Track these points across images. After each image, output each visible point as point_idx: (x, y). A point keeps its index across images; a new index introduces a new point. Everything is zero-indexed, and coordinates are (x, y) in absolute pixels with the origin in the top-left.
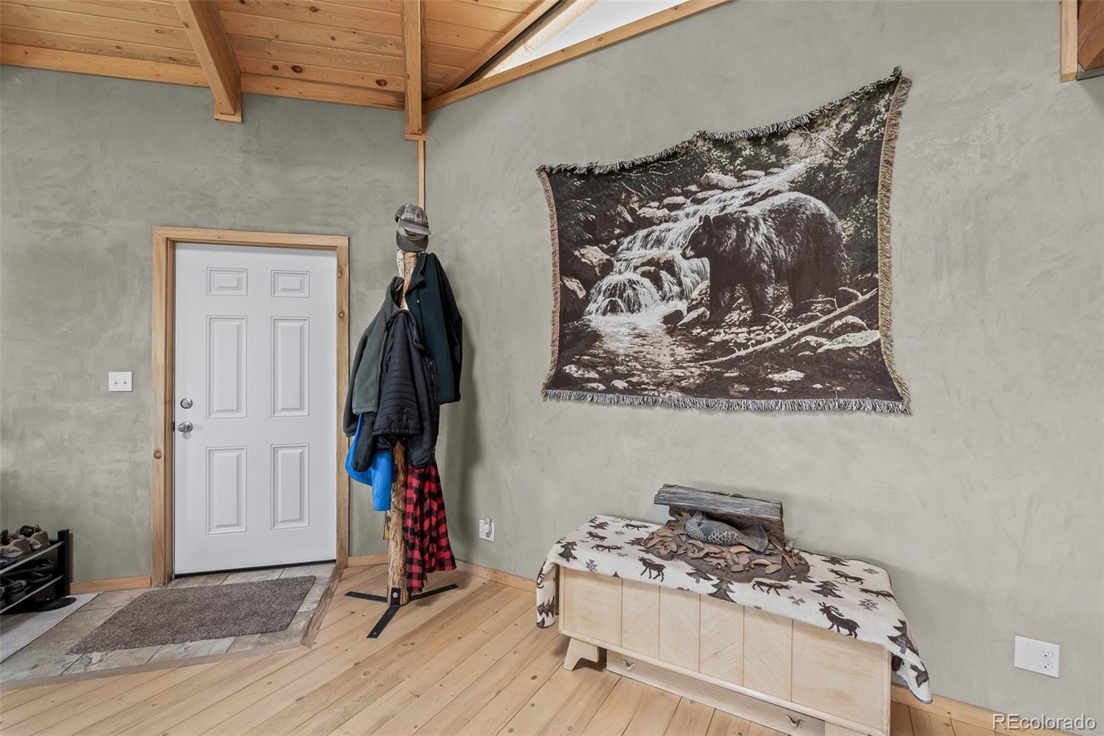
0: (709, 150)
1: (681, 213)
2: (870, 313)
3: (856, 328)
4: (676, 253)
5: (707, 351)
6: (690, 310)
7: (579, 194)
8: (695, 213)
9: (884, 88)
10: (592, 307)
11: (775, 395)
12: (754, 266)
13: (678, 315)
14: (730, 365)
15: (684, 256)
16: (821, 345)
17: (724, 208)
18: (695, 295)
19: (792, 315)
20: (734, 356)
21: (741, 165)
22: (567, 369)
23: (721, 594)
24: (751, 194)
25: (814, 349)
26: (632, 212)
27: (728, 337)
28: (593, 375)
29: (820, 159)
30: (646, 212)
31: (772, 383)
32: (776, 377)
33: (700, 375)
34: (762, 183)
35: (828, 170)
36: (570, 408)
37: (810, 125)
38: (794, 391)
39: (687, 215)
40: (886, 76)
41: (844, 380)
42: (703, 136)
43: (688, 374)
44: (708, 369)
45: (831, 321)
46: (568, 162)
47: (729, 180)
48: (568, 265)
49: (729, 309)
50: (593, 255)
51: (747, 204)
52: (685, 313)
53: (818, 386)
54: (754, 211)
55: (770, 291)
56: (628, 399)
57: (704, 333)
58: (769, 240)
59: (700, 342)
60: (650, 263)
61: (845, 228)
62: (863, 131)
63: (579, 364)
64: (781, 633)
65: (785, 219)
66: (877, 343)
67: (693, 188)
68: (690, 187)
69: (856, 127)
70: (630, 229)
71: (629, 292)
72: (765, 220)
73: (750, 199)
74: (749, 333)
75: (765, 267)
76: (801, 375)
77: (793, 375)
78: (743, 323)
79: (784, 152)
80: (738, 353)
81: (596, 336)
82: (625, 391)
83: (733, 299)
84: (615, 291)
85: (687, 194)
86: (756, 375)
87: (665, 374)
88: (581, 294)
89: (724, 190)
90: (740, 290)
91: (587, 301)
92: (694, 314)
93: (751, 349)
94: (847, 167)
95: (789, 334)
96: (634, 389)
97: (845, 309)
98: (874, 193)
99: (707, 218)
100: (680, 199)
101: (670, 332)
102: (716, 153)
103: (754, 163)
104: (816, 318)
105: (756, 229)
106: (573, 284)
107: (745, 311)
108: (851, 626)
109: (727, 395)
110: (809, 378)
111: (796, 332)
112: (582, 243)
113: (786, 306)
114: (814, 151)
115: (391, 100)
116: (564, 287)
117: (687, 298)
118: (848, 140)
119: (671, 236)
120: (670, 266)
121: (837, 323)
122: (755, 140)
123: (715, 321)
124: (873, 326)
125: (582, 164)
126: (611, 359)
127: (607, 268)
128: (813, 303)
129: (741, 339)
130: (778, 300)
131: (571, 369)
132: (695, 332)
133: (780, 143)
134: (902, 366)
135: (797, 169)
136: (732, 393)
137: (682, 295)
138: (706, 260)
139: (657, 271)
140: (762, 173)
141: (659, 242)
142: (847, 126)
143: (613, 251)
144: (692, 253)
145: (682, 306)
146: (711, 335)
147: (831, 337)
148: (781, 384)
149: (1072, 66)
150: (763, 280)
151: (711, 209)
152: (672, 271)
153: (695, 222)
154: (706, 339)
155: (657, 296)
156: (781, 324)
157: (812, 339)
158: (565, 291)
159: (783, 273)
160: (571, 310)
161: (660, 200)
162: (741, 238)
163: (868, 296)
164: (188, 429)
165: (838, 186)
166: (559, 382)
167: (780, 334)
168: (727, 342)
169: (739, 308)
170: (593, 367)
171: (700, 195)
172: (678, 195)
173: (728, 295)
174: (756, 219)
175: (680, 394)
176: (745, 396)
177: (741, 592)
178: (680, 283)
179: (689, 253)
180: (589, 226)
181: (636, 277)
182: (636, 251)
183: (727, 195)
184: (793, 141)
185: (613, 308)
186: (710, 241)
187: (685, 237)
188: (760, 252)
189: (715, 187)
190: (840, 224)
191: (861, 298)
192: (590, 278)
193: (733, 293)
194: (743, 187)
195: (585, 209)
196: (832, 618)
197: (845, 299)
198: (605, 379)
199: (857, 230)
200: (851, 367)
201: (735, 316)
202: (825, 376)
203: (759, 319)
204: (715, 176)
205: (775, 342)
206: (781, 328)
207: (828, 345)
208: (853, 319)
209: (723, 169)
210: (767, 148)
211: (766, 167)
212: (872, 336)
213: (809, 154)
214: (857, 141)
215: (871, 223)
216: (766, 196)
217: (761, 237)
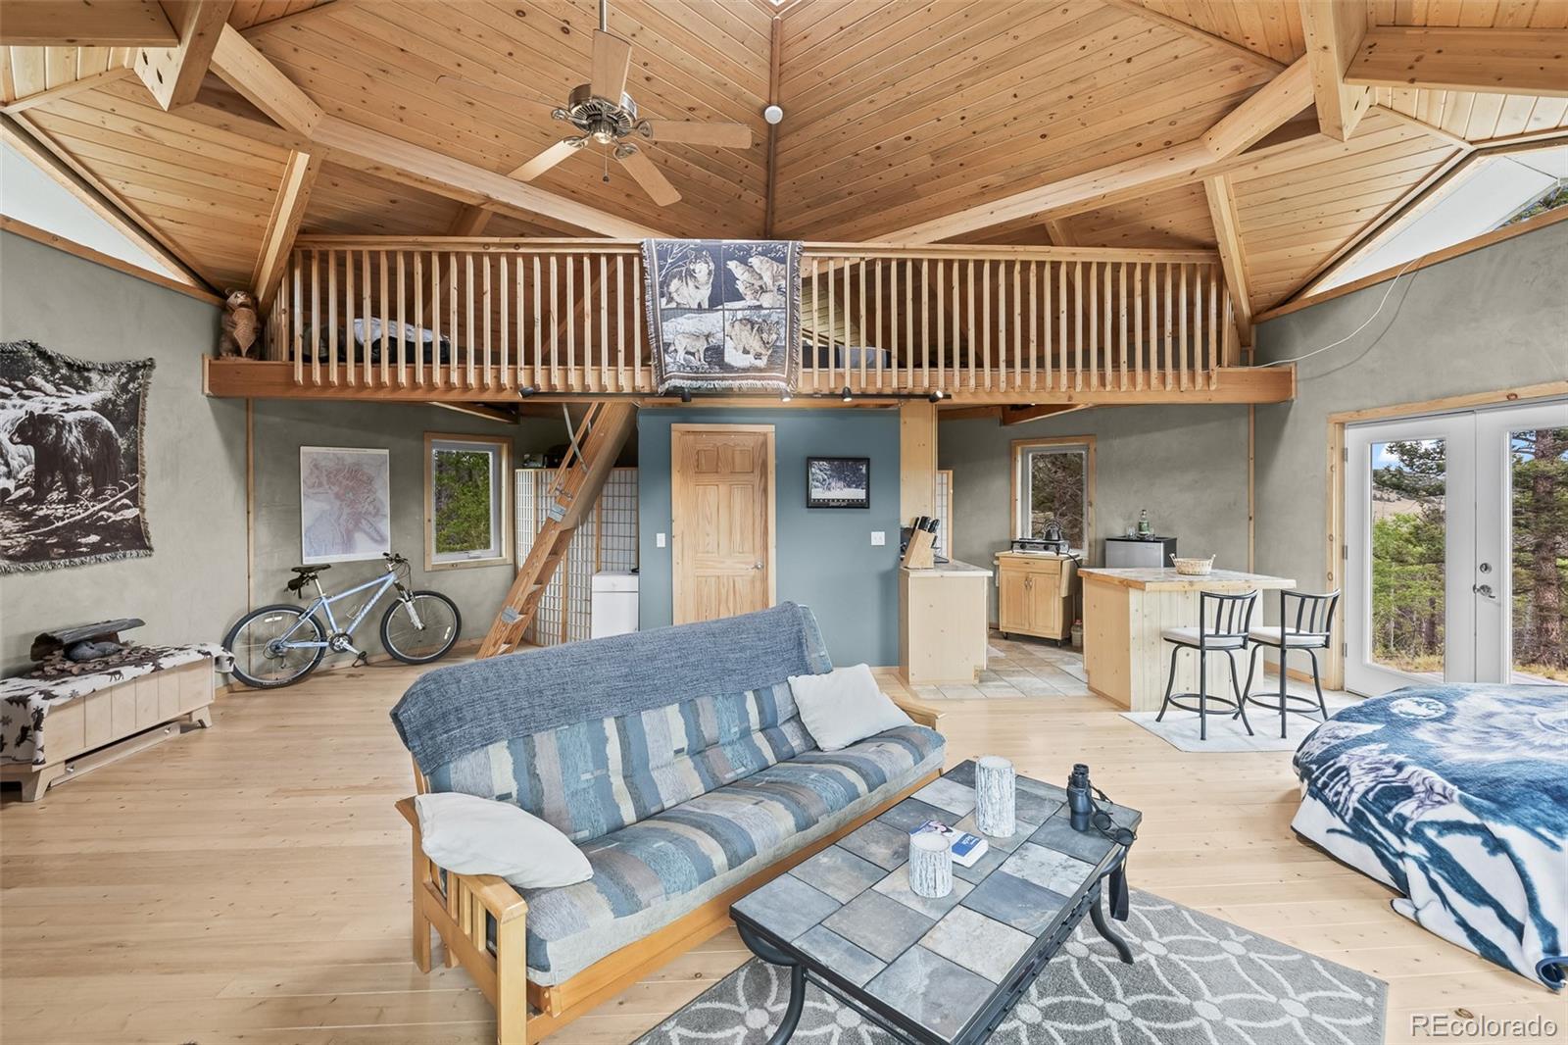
0: (34, 358)
1: (8, 403)
2: (135, 497)
3: (128, 507)
4: (4, 438)
5: (31, 523)
6: (17, 488)
8: (21, 407)
9: (143, 365)
11: (82, 554)
12: (67, 460)
13: (5, 492)
14: (50, 534)
15: (11, 440)
16: (109, 517)
17: (46, 409)
18: (21, 476)
19: (94, 497)
20: (54, 526)
21: (60, 379)
24: (66, 404)
25: (106, 520)
27: (49, 512)
29: (109, 394)
31: (80, 545)
32: (83, 540)
33: (25, 544)
34: (75, 399)
35: (114, 403)
37: (105, 371)
38: (96, 549)
39: (14, 406)
40: (145, 357)
41: (121, 539)
42: (33, 346)
43: (16, 544)
44: (33, 538)
45: (115, 502)
47: (49, 388)
49: (50, 490)
51: (63, 411)
52: (12, 491)
53: (108, 545)
54: (69, 417)
55: (80, 479)
57: (30, 508)
58: (79, 441)
59: (26, 516)
61: (122, 443)
62: (131, 386)
65: (89, 428)
66: (138, 516)
67: (20, 384)
68: (16, 383)
69: (128, 383)
72: (76, 427)
73: (65, 408)
74: (65, 509)
75: (76, 461)
76: (99, 538)
77: (94, 538)
78: (61, 501)
79: (88, 381)
80: (57, 524)
83: (53, 482)
85: (15, 388)
86: (70, 540)
89: (47, 395)
90: (58, 476)
92: (21, 492)
93: (66, 521)
94: (124, 405)
95: (91, 510)
97: (122, 494)
98: (136, 426)
99: (32, 413)
100: (8, 390)
102: (39, 362)
103: (67, 381)
104: (106, 500)
105: (70, 431)
107: (62, 492)
109: (47, 557)
110: (104, 541)
111: (95, 508)
113: (90, 491)
114: (105, 388)
117: (15, 478)
118: (124, 388)
121: (119, 503)
122: (69, 366)
123: (39, 499)
124: (136, 505)
128: (105, 490)
129: (59, 513)
130: (85, 486)
132: (21, 507)
133: (86, 374)
134: (151, 530)
135: (96, 396)
136: (53, 555)
137: (10, 475)
138: (31, 448)
140: (74, 391)
142: (124, 380)
144: (19, 440)
145: (10, 484)
146: (36, 510)
147: (115, 512)
148: (86, 545)
149: (206, 388)
150: (75, 470)
151: (36, 406)
153: (21, 414)
154: (32, 513)
156: (87, 503)
157: (104, 513)
162: (59, 436)
163: (134, 487)
165: (119, 415)
167: (86, 510)
168: (49, 515)
169: (57, 489)
171: (26, 392)
172: (6, 386)
173: (49, 479)
174: (70, 424)
175: (7, 562)
176: (62, 556)
178: (7, 464)
179: (16, 438)
183: (47, 399)
184: (94, 377)
186: (34, 433)
187: (12, 425)
188: (73, 449)
189: (38, 389)
190: (120, 440)
191: (130, 488)
193: (53, 478)
194: (61, 397)
196: (203, 654)
197: (123, 488)
199: (129, 446)
200: (125, 531)
201: (55, 495)
202: (112, 538)
203: (71, 499)
204: (39, 381)
205: (83, 515)
206: (87, 506)
207: (115, 517)
208: (126, 501)
209: (45, 377)
210: (77, 374)
211: (77, 388)
212: (135, 512)
213: (103, 389)
214: (128, 392)
215: (135, 443)
216: (76, 409)
217: (73, 437)
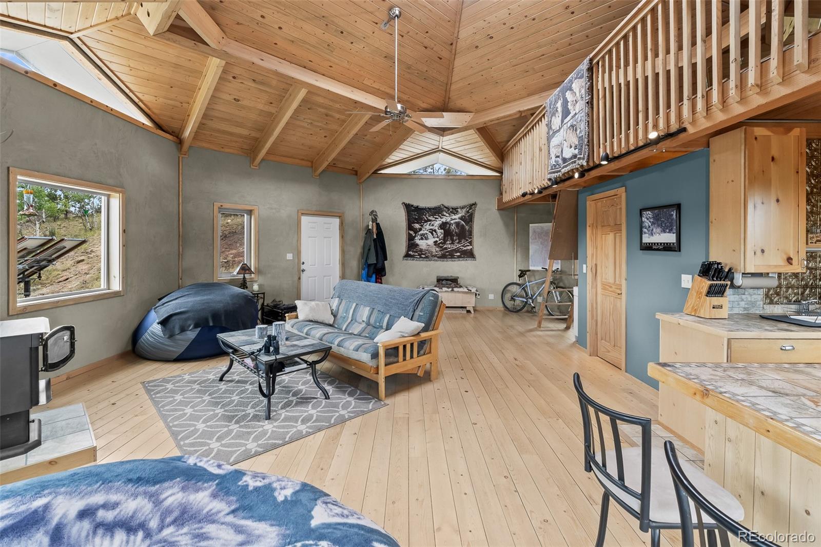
1: (438, 220)
2: (471, 243)
3: (469, 246)
4: (436, 228)
5: (442, 249)
6: (439, 240)
7: (413, 211)
9: (473, 204)
10: (416, 238)
11: (455, 258)
12: (452, 233)
13: (437, 241)
14: (447, 252)
19: (458, 243)
20: (448, 250)
21: (449, 212)
22: (410, 253)
23: (452, 290)
25: (462, 249)
26: (427, 218)
28: (417, 254)
29: (464, 214)
30: (430, 218)
32: (455, 254)
33: (441, 254)
34: (454, 217)
35: (465, 217)
36: (410, 262)
37: (462, 208)
38: (459, 257)
40: (474, 202)
41: (466, 255)
42: (443, 205)
43: (439, 254)
44: (443, 253)
45: (465, 244)
46: (411, 203)
47: (447, 215)
48: (410, 227)
49: (447, 241)
50: (417, 226)
54: (452, 222)
55: (455, 238)
56: (425, 259)
58: (455, 228)
59: (441, 247)
60: (431, 229)
61: (467, 228)
62: (470, 211)
63: (413, 252)
64: (460, 295)
65: (457, 224)
66: (472, 249)
70: (426, 221)
71: (426, 235)
75: (454, 233)
77: (458, 254)
78: (450, 244)
79: (457, 211)
81: (417, 245)
82: (424, 258)
84: (423, 235)
85: (439, 216)
86: (452, 254)
87: (434, 254)
88: (414, 235)
89: (447, 217)
90: (449, 237)
91: (415, 237)
92: (440, 241)
93: (451, 249)
94: (468, 217)
96: (427, 257)
98: (472, 222)
99: (443, 222)
100: (437, 217)
101: (435, 245)
102: (445, 209)
103: (452, 212)
105: (453, 225)
106: (411, 232)
108: (471, 290)
109: (446, 258)
110: (461, 255)
112: (414, 223)
113: (457, 241)
115: (354, 173)
116: (409, 233)
118: (468, 212)
119: (435, 225)
120: (435, 231)
122: (453, 209)
123: (444, 243)
124: (471, 245)
125: (415, 204)
126: (421, 250)
127: (420, 230)
128: (462, 241)
131: (411, 253)
132: (440, 245)
134: (476, 252)
135: (460, 215)
137: (437, 237)
138: (443, 230)
139: (432, 231)
141: (433, 225)
142: (468, 209)
143: (422, 226)
145: (438, 239)
147: (464, 247)
148: (456, 256)
149: (497, 208)
150: (454, 236)
151: (444, 220)
152: (435, 232)
153: (441, 222)
154: (443, 246)
155: (432, 237)
157: (461, 247)
158: (410, 235)
159: (457, 235)
160: (411, 239)
161: (433, 216)
162: (449, 227)
163: (470, 240)
164: (303, 271)
165: (466, 220)
166: (407, 256)
169: (449, 240)
170: (417, 252)
171: (442, 217)
173: (447, 238)
175: (437, 258)
176: (450, 258)
177: (455, 289)
178: (437, 235)
179: (439, 228)
180: (416, 219)
181: (427, 232)
182: (427, 226)
184: (459, 210)
185: (422, 239)
186: (443, 226)
188: (453, 230)
189: (445, 216)
192: (416, 231)
195: (415, 215)
197: (467, 240)
198: (419, 255)
200: (468, 252)
201: (448, 242)
202: (464, 254)
203: (453, 243)
204: (445, 213)
207: (464, 249)
208: (468, 244)
209: (446, 213)
210: (454, 210)
211: (454, 214)
212: (471, 247)
213: (462, 213)
214: (469, 213)
215: (471, 227)
216: (454, 219)
217: (453, 227)
